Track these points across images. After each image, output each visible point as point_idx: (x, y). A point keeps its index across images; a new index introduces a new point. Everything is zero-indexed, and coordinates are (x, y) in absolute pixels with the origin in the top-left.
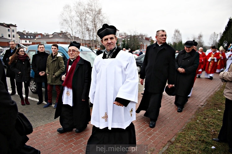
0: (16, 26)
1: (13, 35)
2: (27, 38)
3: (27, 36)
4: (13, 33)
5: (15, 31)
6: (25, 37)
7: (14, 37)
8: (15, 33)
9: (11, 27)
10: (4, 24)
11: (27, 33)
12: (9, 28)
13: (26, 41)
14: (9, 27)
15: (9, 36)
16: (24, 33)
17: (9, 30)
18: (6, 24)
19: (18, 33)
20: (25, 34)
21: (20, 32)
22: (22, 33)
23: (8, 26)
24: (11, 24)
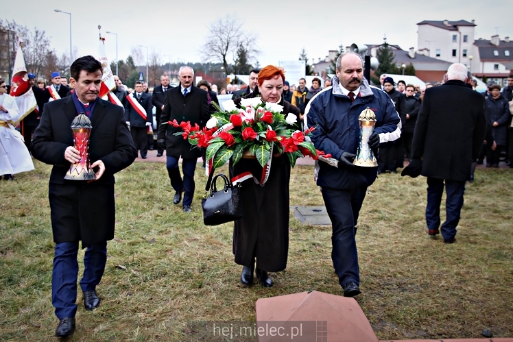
0: (475, 25)
1: (465, 51)
2: (502, 58)
3: (501, 50)
4: (465, 46)
5: (469, 38)
6: (496, 53)
7: (465, 55)
8: (469, 46)
9: (461, 29)
10: (446, 23)
11: (502, 42)
12: (454, 33)
13: (496, 66)
14: (457, 30)
15: (454, 53)
16: (493, 42)
17: (455, 37)
18: (450, 23)
19: (477, 43)
20: (497, 44)
21: (485, 40)
22: (489, 43)
23: (455, 27)
24: (463, 21)
